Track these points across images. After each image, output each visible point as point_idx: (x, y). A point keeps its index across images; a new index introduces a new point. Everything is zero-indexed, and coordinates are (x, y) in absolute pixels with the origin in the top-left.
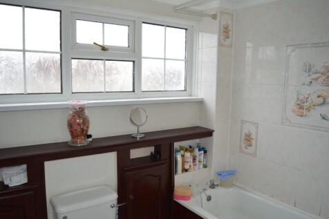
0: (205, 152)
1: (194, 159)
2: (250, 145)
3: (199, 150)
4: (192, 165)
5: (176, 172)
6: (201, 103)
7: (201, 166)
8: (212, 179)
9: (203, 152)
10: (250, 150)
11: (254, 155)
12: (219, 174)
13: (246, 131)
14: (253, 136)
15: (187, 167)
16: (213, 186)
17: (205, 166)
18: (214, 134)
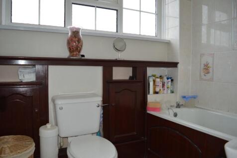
0: (172, 80)
1: (163, 85)
2: (208, 73)
3: (168, 79)
4: (162, 89)
5: (149, 92)
6: (168, 44)
7: (169, 92)
8: (177, 101)
9: (170, 80)
10: (209, 76)
11: (212, 80)
12: (184, 97)
13: (204, 62)
14: (210, 65)
15: (157, 90)
16: (178, 106)
17: (172, 92)
18: (179, 65)
